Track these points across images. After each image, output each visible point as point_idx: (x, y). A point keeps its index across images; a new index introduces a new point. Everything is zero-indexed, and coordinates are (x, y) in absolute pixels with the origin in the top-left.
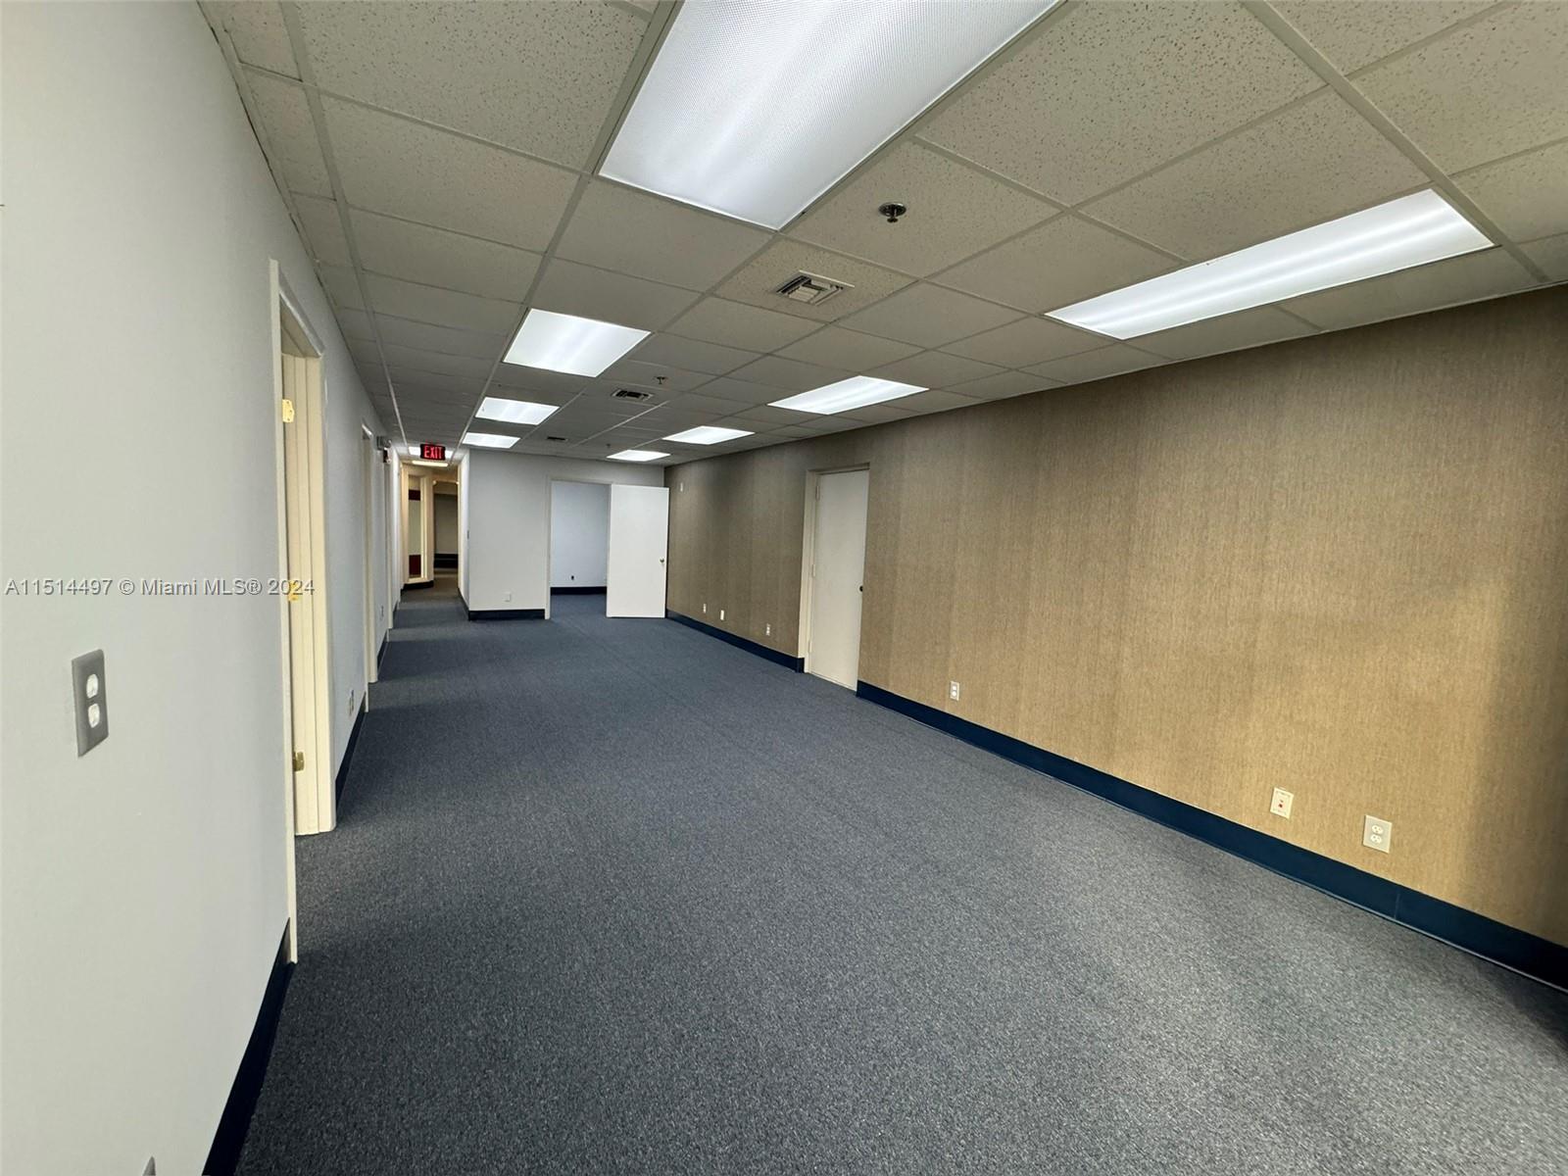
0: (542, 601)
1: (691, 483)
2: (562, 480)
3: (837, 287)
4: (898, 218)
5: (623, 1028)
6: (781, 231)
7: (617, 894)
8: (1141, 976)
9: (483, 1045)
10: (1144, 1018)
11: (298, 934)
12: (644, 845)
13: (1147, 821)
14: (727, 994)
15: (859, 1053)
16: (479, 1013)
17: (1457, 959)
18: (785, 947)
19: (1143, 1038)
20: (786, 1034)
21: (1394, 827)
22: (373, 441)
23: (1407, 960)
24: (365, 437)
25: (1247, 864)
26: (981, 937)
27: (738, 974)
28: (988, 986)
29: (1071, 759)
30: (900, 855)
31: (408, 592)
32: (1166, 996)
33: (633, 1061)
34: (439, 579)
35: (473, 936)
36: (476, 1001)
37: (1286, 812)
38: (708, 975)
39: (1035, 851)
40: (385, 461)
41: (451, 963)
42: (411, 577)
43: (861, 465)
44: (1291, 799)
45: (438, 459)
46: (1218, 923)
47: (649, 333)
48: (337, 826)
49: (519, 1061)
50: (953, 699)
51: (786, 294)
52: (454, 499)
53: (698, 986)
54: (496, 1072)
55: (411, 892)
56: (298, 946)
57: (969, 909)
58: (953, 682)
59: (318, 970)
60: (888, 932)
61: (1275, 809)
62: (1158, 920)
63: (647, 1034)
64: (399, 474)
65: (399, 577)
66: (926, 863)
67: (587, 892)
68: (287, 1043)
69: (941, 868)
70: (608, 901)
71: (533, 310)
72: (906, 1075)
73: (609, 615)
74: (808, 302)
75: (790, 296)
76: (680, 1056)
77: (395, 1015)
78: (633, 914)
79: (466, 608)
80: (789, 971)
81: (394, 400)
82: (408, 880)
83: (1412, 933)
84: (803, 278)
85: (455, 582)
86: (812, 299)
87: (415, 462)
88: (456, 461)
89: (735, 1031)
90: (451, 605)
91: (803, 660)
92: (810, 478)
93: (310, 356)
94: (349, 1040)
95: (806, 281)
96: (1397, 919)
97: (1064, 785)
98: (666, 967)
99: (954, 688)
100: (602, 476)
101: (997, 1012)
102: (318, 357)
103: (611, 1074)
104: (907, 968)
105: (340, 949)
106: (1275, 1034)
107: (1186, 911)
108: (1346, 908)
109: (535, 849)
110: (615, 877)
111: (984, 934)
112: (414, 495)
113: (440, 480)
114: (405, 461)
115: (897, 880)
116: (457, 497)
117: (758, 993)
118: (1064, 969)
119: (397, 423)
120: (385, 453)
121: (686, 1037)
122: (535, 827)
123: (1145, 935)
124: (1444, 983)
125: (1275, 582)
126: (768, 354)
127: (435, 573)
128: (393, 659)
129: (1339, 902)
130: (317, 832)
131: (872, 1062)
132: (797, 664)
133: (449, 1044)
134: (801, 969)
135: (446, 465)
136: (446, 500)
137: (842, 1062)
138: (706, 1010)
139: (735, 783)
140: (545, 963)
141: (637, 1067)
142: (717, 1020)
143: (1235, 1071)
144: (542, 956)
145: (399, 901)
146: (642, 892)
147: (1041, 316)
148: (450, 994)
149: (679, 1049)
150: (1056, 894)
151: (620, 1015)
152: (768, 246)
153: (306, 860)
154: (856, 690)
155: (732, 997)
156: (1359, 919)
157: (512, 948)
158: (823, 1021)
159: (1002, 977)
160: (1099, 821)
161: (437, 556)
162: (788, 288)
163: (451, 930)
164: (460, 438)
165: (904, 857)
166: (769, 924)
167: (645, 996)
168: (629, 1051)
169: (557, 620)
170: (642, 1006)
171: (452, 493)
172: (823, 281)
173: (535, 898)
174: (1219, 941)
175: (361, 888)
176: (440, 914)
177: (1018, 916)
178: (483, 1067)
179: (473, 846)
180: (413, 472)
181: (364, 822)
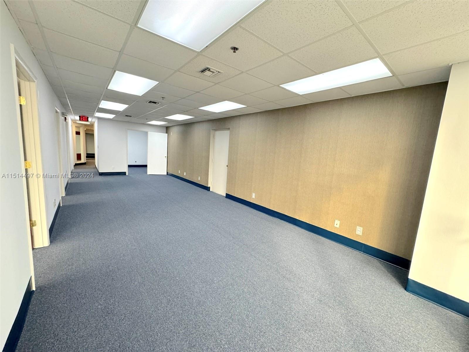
0: (125, 169)
1: (175, 132)
2: (132, 130)
3: (218, 72)
4: (236, 51)
5: (151, 300)
6: (200, 52)
7: (150, 260)
8: (300, 271)
9: (104, 310)
10: (301, 283)
11: (35, 281)
12: (159, 244)
13: (304, 230)
14: (184, 287)
15: (223, 300)
16: (103, 300)
17: (376, 262)
18: (202, 272)
19: (300, 288)
20: (202, 297)
21: (363, 229)
22: (60, 114)
23: (364, 262)
24: (57, 112)
25: (328, 240)
26: (259, 265)
27: (187, 281)
28: (260, 278)
29: (285, 214)
30: (237, 243)
31: (76, 166)
32: (306, 276)
33: (154, 309)
34: (88, 162)
35: (100, 276)
36: (101, 296)
37: (338, 226)
38: (178, 282)
39: (274, 240)
40: (65, 121)
41: (93, 285)
42: (77, 161)
43: (227, 129)
44: (339, 222)
45: (86, 121)
46: (320, 256)
47: (158, 82)
48: (50, 244)
49: (116, 313)
50: (253, 198)
51: (203, 73)
52: (93, 135)
53: (175, 285)
54: (109, 317)
55: (78, 264)
56: (35, 284)
57: (255, 257)
58: (253, 193)
59: (44, 292)
60: (232, 265)
61: (335, 225)
62: (305, 256)
63: (159, 301)
64: (72, 126)
65: (73, 160)
66: (244, 245)
67: (140, 260)
68: (32, 316)
69: (248, 246)
70: (147, 262)
71: (117, 71)
72: (236, 304)
73: (148, 173)
74: (210, 76)
75: (204, 74)
76: (169, 306)
77: (72, 303)
78: (155, 266)
79: (98, 171)
80: (203, 278)
81: (68, 100)
82: (77, 260)
83: (366, 255)
84: (208, 68)
85: (94, 163)
86: (211, 75)
87: (77, 122)
88: (93, 122)
89: (186, 297)
90: (93, 170)
91: (210, 187)
92: (212, 132)
93: (31, 81)
94: (55, 313)
95: (209, 69)
96: (363, 252)
97: (283, 221)
98: (165, 281)
99: (253, 195)
100: (145, 129)
101: (262, 285)
102: (35, 82)
103: (147, 314)
104: (238, 275)
105: (52, 284)
106: (332, 284)
107: (312, 254)
108: (351, 250)
109: (122, 248)
110: (149, 255)
111: (259, 264)
112: (78, 133)
113: (87, 128)
114: (74, 121)
115: (236, 250)
116: (93, 134)
117: (194, 286)
118: (280, 271)
119: (70, 108)
120: (65, 118)
121: (171, 301)
122: (122, 241)
123: (302, 261)
124: (372, 267)
125: (338, 165)
126: (197, 92)
127: (87, 160)
128: (70, 189)
129: (350, 249)
130: (43, 247)
131: (227, 302)
132: (208, 189)
133: (92, 310)
134: (207, 278)
135: (89, 123)
136: (90, 135)
137: (218, 303)
138: (177, 292)
139: (188, 225)
140: (125, 283)
141: (155, 311)
142: (181, 295)
143: (322, 294)
144: (124, 281)
145: (74, 267)
146: (158, 259)
147: (278, 86)
148: (92, 295)
149: (169, 304)
150: (279, 251)
151: (150, 296)
152: (196, 57)
153: (38, 256)
154: (225, 196)
155: (186, 287)
156: (354, 253)
157: (114, 279)
158: (213, 292)
159: (264, 275)
160: (291, 231)
161: (87, 154)
162: (203, 71)
163: (92, 275)
164: (94, 114)
165: (238, 244)
166: (197, 266)
167: (158, 290)
168: (153, 307)
169: (131, 175)
170: (157, 293)
171: (93, 133)
172: (214, 70)
173: (122, 263)
174: (320, 261)
175: (60, 264)
176: (89, 270)
177: (269, 258)
178: (104, 316)
179: (101, 248)
180: (77, 125)
181: (61, 242)
